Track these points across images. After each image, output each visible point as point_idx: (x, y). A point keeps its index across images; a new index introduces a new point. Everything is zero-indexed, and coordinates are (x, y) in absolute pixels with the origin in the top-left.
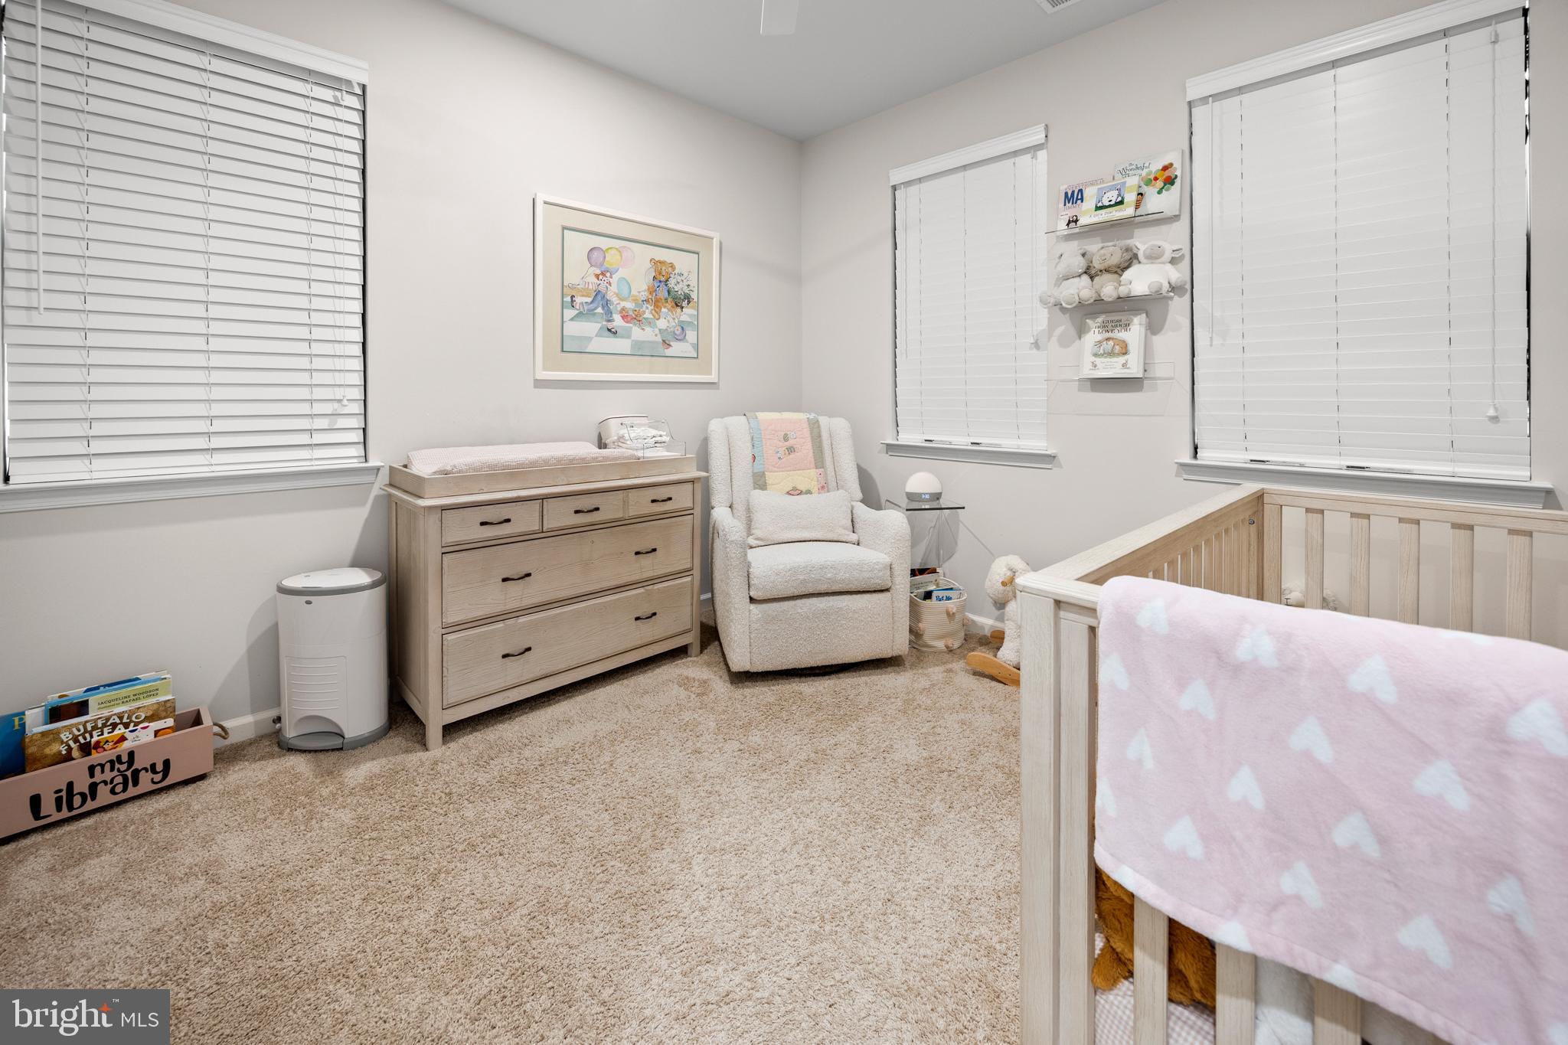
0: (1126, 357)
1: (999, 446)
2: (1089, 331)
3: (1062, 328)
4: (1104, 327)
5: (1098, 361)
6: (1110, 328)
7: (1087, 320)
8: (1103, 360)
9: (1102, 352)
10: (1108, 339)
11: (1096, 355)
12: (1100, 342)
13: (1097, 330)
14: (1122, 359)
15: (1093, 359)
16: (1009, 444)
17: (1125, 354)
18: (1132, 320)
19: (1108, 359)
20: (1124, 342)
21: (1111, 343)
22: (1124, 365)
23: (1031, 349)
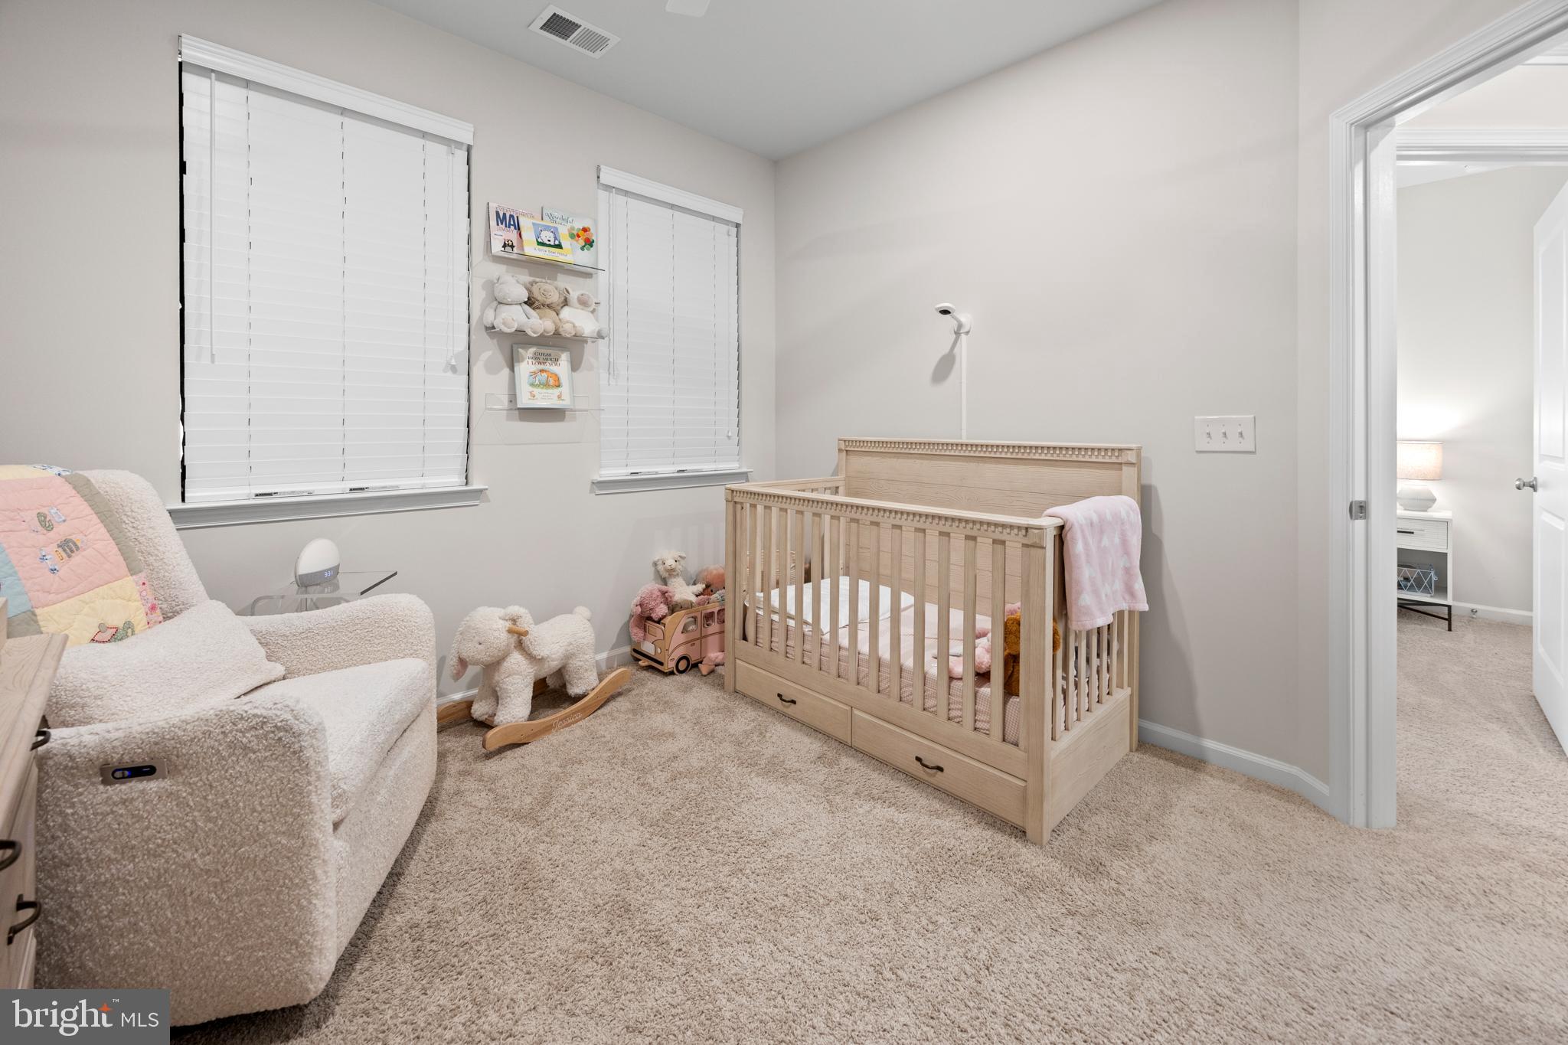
0: (560, 389)
1: (397, 488)
2: (523, 360)
3: (488, 353)
4: (536, 358)
5: (536, 391)
6: (541, 360)
7: (520, 350)
8: (539, 390)
9: (537, 382)
10: (542, 371)
11: (532, 385)
12: (535, 373)
13: (530, 361)
14: (557, 391)
15: (531, 389)
16: (409, 484)
17: (558, 386)
18: (560, 357)
19: (544, 390)
20: (556, 375)
21: (545, 375)
22: (559, 397)
23: (445, 371)
